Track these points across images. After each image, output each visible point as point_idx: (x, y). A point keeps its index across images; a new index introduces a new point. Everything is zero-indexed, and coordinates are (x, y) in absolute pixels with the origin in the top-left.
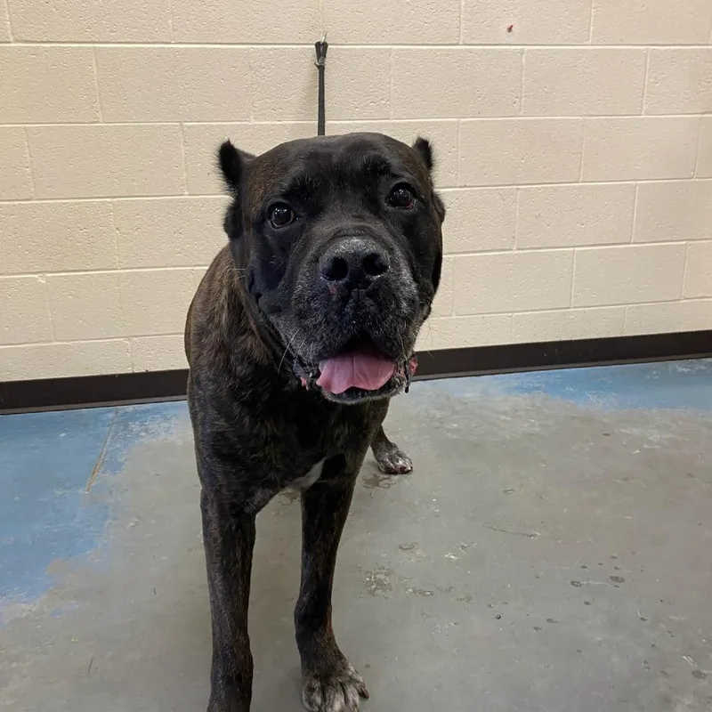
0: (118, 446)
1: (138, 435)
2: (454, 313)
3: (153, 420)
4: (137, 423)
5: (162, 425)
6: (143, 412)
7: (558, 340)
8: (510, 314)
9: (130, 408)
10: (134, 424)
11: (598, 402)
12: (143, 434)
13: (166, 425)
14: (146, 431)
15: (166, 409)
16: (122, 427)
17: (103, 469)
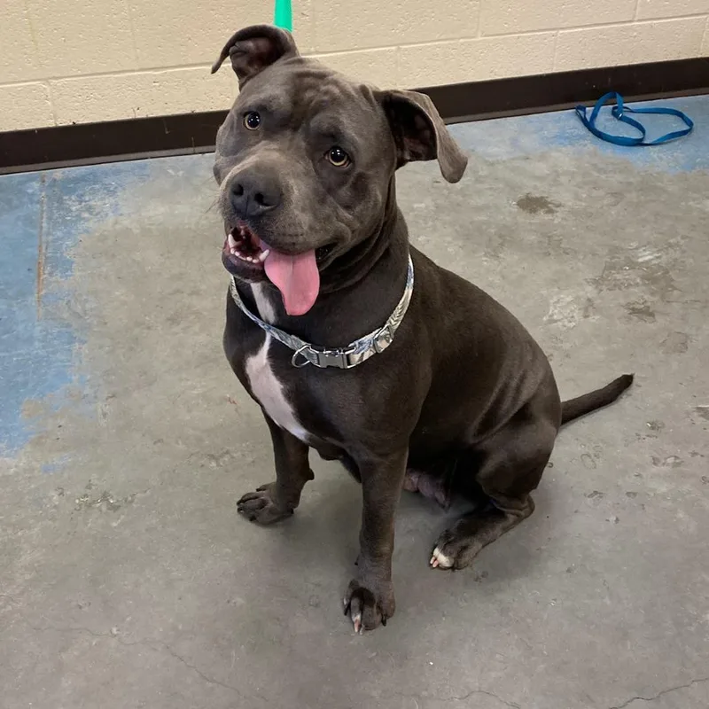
0: (59, 234)
1: (79, 218)
2: (479, 33)
3: (94, 192)
4: (73, 198)
5: (107, 201)
6: (77, 180)
7: (613, 65)
8: (554, 32)
9: (58, 174)
10: (70, 199)
11: (661, 159)
12: (86, 215)
13: (112, 200)
14: (89, 209)
15: (106, 174)
16: (56, 205)
17: (49, 269)
